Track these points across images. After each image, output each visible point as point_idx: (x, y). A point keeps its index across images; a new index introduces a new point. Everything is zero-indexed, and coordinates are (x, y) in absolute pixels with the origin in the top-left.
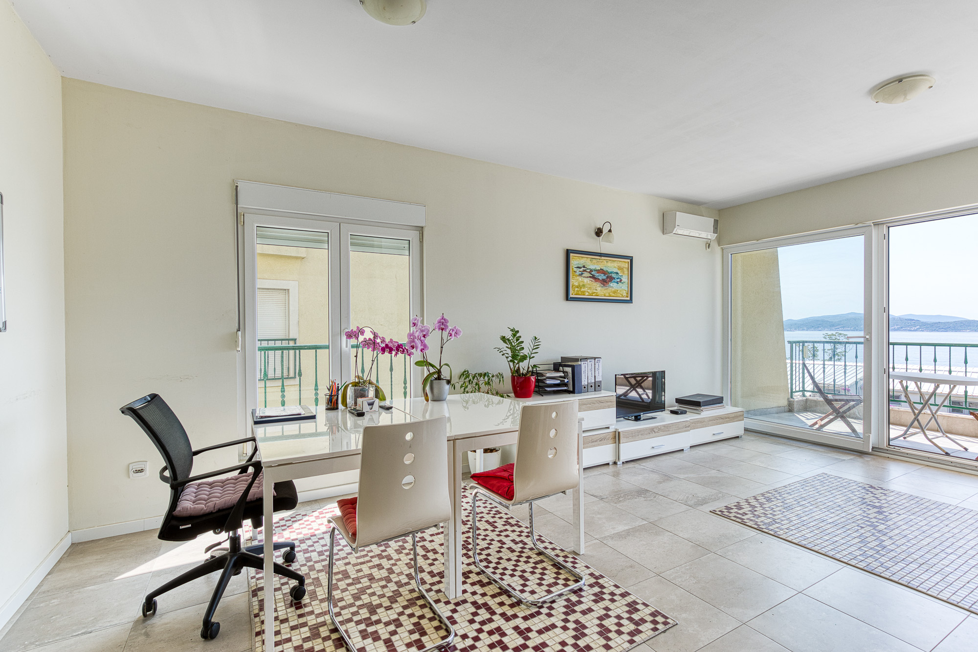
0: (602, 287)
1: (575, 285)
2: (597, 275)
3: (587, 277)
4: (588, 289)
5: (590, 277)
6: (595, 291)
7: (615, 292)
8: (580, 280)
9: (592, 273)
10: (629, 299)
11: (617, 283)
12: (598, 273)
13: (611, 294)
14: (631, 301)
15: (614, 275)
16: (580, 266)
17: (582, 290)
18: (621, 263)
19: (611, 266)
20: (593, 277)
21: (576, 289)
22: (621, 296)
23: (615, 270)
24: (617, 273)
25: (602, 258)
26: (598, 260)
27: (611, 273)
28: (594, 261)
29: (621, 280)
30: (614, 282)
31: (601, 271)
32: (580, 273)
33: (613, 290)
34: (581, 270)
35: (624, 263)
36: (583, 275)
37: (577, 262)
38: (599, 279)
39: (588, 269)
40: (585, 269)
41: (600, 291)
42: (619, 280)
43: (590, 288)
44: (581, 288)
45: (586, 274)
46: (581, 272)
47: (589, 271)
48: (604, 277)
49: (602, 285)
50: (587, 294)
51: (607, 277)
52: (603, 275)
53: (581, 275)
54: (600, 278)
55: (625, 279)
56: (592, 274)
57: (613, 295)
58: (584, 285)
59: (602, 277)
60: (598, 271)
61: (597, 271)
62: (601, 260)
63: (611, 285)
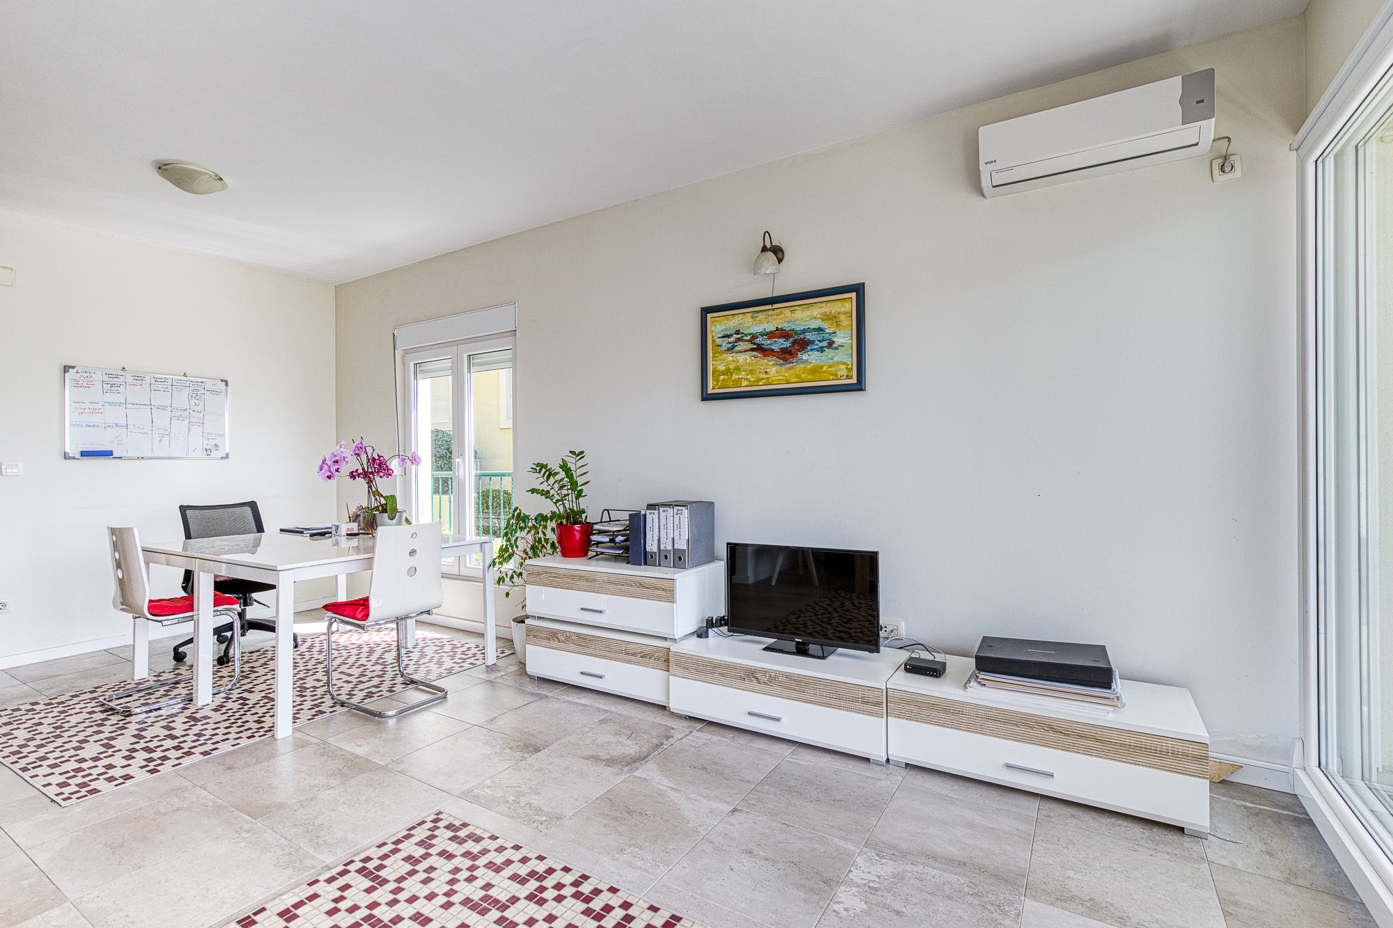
0: (781, 365)
1: (718, 371)
2: (769, 342)
3: (745, 351)
4: (748, 375)
5: (752, 350)
6: (763, 376)
7: (814, 371)
8: (730, 358)
9: (757, 341)
10: (854, 381)
11: (821, 350)
12: (770, 338)
13: (803, 376)
14: (859, 386)
15: (809, 336)
16: (728, 333)
17: (735, 377)
18: (829, 304)
19: (802, 318)
20: (760, 349)
21: (722, 377)
22: (831, 377)
23: (814, 324)
24: (820, 330)
25: (776, 306)
26: (770, 312)
27: (804, 331)
28: (761, 316)
29: (831, 344)
30: (812, 350)
31: (781, 333)
32: (730, 345)
33: (809, 367)
34: (732, 339)
35: (839, 304)
36: (736, 349)
37: (724, 327)
38: (773, 350)
39: (746, 335)
40: (739, 336)
41: (775, 373)
42: (825, 344)
43: (752, 372)
44: (732, 374)
45: (742, 346)
46: (730, 343)
47: (749, 337)
48: (787, 344)
49: (781, 362)
50: (746, 383)
51: (794, 343)
52: (781, 340)
53: (730, 350)
54: (776, 347)
55: (845, 338)
56: (755, 344)
57: (810, 377)
58: (738, 369)
59: (782, 343)
60: (770, 335)
61: (767, 334)
62: (776, 311)
63: (805, 357)
